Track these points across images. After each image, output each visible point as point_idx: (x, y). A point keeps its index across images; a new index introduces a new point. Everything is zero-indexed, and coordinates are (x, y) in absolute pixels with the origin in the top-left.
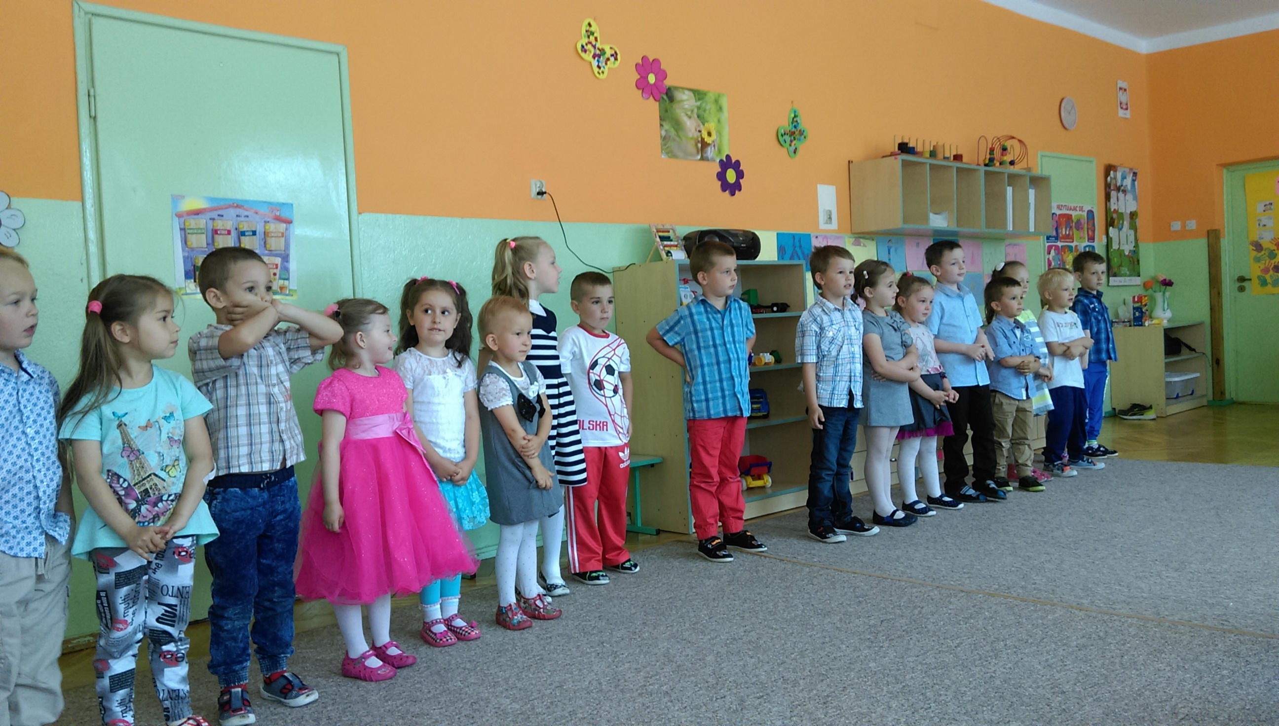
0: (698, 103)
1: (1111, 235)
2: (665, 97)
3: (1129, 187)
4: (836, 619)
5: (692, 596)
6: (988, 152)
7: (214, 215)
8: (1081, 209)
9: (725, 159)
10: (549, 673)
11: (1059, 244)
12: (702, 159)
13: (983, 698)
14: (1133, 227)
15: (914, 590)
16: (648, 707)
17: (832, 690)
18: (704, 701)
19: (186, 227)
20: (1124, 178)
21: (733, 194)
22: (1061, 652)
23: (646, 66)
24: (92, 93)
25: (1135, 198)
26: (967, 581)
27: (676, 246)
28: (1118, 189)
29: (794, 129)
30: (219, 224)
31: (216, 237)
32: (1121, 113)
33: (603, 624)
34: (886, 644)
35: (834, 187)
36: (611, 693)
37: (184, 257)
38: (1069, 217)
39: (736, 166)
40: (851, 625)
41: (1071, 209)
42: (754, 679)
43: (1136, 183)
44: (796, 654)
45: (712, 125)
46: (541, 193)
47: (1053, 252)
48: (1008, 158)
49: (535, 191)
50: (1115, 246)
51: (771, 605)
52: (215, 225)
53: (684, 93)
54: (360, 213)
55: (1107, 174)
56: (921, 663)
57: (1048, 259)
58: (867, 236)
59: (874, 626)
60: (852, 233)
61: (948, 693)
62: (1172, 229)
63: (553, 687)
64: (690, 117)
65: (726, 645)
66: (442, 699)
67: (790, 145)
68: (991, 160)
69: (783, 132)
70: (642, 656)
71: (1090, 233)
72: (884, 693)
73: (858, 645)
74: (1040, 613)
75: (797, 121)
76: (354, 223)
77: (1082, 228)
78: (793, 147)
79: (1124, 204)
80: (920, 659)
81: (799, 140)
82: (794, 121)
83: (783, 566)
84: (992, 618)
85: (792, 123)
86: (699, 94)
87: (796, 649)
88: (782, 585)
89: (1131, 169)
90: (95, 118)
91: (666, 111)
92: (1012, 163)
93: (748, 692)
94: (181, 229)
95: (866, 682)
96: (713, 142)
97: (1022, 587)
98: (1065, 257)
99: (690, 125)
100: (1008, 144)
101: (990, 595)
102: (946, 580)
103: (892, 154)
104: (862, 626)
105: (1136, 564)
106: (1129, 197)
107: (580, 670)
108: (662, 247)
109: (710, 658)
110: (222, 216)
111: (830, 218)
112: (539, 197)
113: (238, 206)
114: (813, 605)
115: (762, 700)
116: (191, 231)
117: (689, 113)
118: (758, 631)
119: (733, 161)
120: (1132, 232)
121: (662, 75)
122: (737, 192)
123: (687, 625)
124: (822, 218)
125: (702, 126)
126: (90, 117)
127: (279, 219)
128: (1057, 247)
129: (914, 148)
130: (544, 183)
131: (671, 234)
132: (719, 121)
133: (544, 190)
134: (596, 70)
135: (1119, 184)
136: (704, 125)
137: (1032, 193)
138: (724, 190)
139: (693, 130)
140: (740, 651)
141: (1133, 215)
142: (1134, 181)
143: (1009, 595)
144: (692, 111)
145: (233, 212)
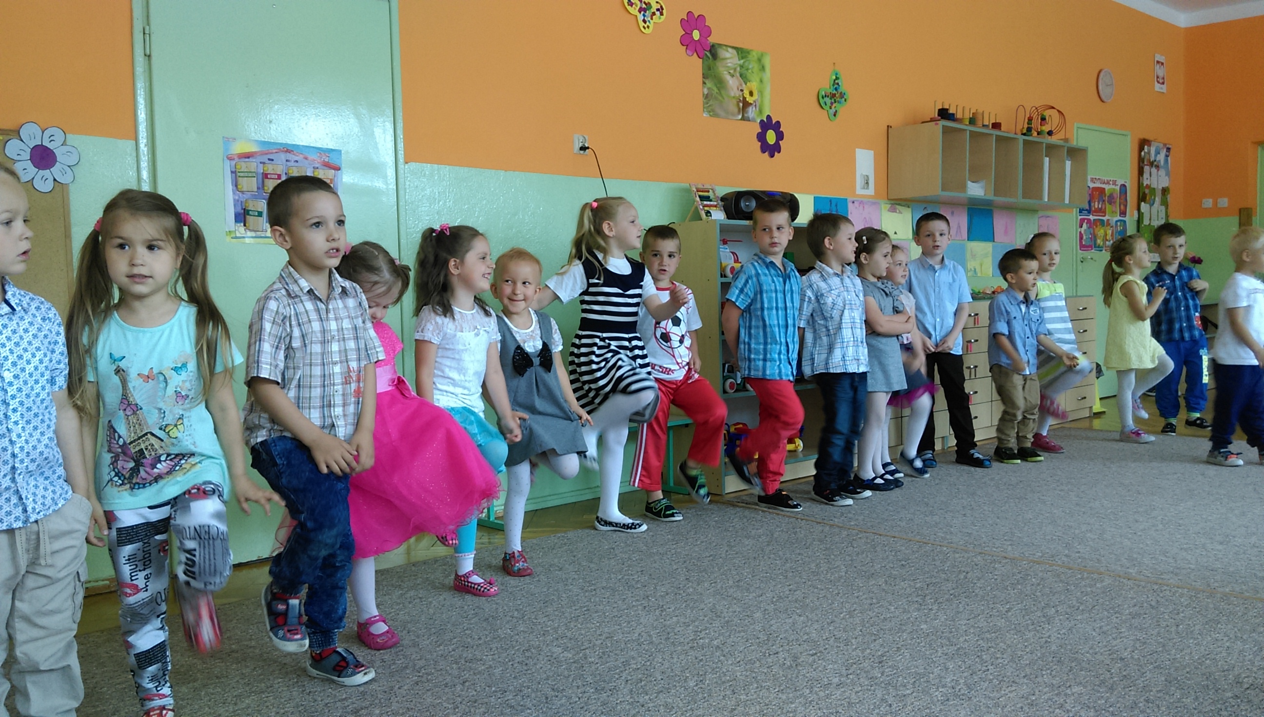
0: (742, 61)
1: (1142, 210)
2: (708, 54)
3: (1162, 163)
4: (881, 581)
5: (732, 554)
6: (1027, 120)
7: (265, 159)
8: (1115, 183)
9: (765, 120)
10: (598, 624)
11: (1091, 217)
12: (743, 119)
13: (1041, 662)
14: (1164, 203)
15: (957, 555)
16: (701, 660)
17: (886, 650)
18: (758, 656)
19: (237, 170)
20: (1158, 153)
21: (772, 156)
22: (1115, 620)
23: (692, 22)
24: (147, 32)
25: (1168, 174)
26: (1010, 548)
27: (716, 206)
28: (1151, 164)
29: (834, 92)
30: (270, 169)
31: (266, 181)
32: (1157, 87)
33: (646, 578)
34: (935, 607)
35: (871, 153)
36: (662, 646)
37: (234, 200)
38: (1102, 191)
39: (777, 127)
40: (897, 587)
41: (1104, 183)
42: (806, 637)
43: (1169, 158)
44: (844, 613)
45: (754, 85)
46: (583, 148)
47: (1085, 226)
48: (1046, 128)
49: (577, 146)
50: (1146, 222)
51: (813, 566)
52: (265, 169)
53: (728, 51)
54: (406, 163)
55: (1141, 149)
56: (972, 626)
57: (1080, 232)
58: (903, 203)
59: (922, 588)
60: (888, 199)
61: (1005, 656)
62: (1204, 206)
63: (603, 637)
64: (733, 76)
65: (772, 602)
66: (494, 646)
67: (831, 108)
68: (1029, 129)
69: (823, 93)
70: (689, 611)
71: (1122, 207)
72: (939, 654)
73: (906, 607)
74: (1087, 581)
75: (838, 84)
76: (401, 172)
77: (1115, 202)
78: (833, 110)
79: (1157, 180)
80: (972, 622)
81: (839, 102)
82: (836, 84)
83: (821, 528)
84: (1039, 584)
85: (833, 85)
86: (742, 53)
87: (844, 610)
88: (821, 547)
89: (1165, 145)
90: (149, 56)
91: (709, 69)
92: (1050, 133)
93: (800, 649)
94: (232, 172)
95: (919, 643)
96: (755, 102)
97: (1066, 556)
98: (1096, 231)
99: (732, 83)
100: (1047, 113)
101: (1034, 562)
102: (988, 546)
103: (932, 120)
104: (908, 589)
105: (1179, 536)
106: (1162, 172)
107: (629, 622)
108: (701, 207)
109: (758, 615)
110: (272, 160)
111: (867, 183)
112: (582, 152)
113: (288, 151)
114: (855, 567)
115: (816, 657)
116: (242, 174)
117: (732, 71)
118: (803, 591)
119: (774, 122)
120: (1163, 208)
121: (706, 32)
122: (776, 153)
123: (731, 582)
124: (859, 182)
125: (744, 85)
126: (145, 55)
127: (328, 166)
128: (1089, 220)
129: (953, 114)
130: (587, 138)
131: (711, 194)
132: (761, 81)
133: (587, 146)
134: (642, 24)
135: (1152, 159)
136: (746, 84)
137: (1068, 164)
138: (763, 151)
139: (735, 89)
140: (787, 609)
141: (1165, 191)
142: (1167, 156)
143: (1054, 562)
144: (735, 70)
145: (283, 156)
